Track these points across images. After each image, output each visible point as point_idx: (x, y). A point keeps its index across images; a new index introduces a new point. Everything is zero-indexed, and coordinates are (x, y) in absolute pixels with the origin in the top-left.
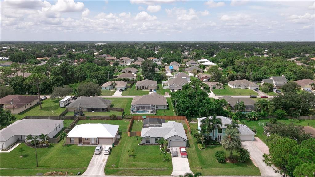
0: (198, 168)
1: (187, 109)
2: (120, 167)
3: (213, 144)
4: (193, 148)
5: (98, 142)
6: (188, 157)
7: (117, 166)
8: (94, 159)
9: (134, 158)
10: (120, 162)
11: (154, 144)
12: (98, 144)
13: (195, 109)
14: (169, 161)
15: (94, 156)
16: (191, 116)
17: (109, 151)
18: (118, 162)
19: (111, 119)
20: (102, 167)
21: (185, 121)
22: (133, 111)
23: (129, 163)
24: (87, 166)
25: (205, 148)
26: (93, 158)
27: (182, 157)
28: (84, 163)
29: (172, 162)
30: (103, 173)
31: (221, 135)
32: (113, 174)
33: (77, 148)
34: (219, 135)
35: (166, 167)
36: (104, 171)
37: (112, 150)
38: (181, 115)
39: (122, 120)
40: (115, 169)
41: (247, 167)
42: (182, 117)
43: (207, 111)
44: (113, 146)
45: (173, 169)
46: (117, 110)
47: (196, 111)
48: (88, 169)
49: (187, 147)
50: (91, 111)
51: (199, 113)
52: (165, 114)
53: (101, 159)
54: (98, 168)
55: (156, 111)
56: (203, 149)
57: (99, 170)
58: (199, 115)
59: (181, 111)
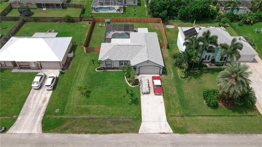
0: (177, 115)
1: (164, 9)
2: (67, 113)
3: (197, 69)
4: (171, 75)
5: (40, 66)
6: (163, 95)
7: (62, 113)
8: (31, 99)
9: (88, 96)
10: (68, 103)
11: (117, 68)
12: (40, 68)
13: (174, 8)
14: (137, 102)
15: (31, 92)
16: (167, 18)
17: (52, 85)
18: (65, 104)
19: (66, 22)
20: (40, 115)
21: (160, 24)
22: (94, 9)
23: (80, 106)
24: (18, 114)
25: (187, 77)
26: (29, 97)
27: (155, 95)
28: (14, 106)
29: (140, 105)
30: (40, 128)
31: (209, 55)
32: (54, 128)
33: (10, 76)
34: (207, 55)
35: (132, 113)
36: (42, 124)
37: (60, 79)
38: (154, 16)
39: (80, 23)
40: (59, 117)
41: (248, 114)
42: (156, 19)
43: (189, 12)
44: (61, 73)
45: (142, 121)
46: (75, 6)
47: (174, 11)
48: (19, 118)
49: (162, 74)
50: (42, 8)
51: (178, 13)
52: (135, 13)
53: (41, 98)
54: (33, 117)
55: (124, 8)
56: (184, 78)
57: (35, 121)
58: (178, 16)
59: (155, 12)
